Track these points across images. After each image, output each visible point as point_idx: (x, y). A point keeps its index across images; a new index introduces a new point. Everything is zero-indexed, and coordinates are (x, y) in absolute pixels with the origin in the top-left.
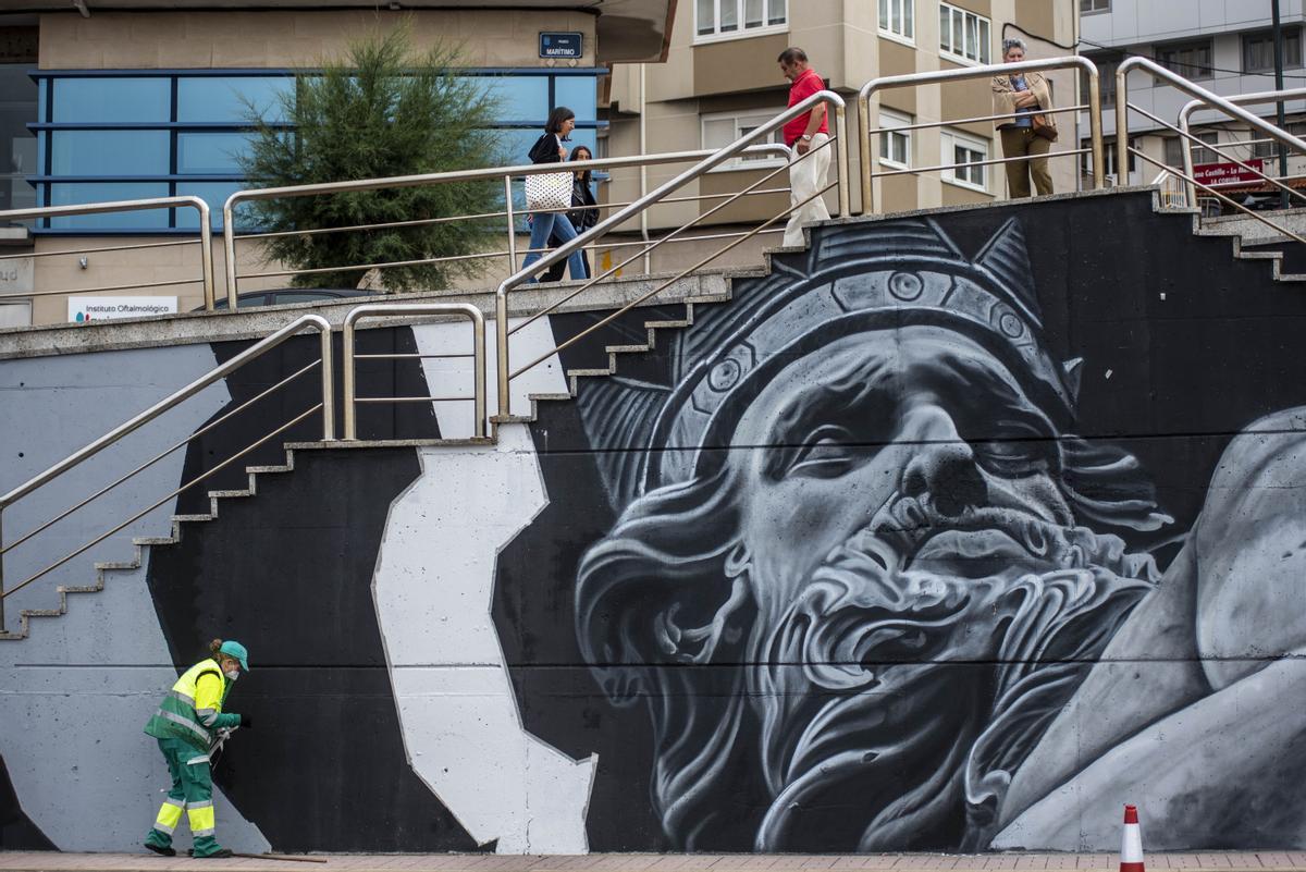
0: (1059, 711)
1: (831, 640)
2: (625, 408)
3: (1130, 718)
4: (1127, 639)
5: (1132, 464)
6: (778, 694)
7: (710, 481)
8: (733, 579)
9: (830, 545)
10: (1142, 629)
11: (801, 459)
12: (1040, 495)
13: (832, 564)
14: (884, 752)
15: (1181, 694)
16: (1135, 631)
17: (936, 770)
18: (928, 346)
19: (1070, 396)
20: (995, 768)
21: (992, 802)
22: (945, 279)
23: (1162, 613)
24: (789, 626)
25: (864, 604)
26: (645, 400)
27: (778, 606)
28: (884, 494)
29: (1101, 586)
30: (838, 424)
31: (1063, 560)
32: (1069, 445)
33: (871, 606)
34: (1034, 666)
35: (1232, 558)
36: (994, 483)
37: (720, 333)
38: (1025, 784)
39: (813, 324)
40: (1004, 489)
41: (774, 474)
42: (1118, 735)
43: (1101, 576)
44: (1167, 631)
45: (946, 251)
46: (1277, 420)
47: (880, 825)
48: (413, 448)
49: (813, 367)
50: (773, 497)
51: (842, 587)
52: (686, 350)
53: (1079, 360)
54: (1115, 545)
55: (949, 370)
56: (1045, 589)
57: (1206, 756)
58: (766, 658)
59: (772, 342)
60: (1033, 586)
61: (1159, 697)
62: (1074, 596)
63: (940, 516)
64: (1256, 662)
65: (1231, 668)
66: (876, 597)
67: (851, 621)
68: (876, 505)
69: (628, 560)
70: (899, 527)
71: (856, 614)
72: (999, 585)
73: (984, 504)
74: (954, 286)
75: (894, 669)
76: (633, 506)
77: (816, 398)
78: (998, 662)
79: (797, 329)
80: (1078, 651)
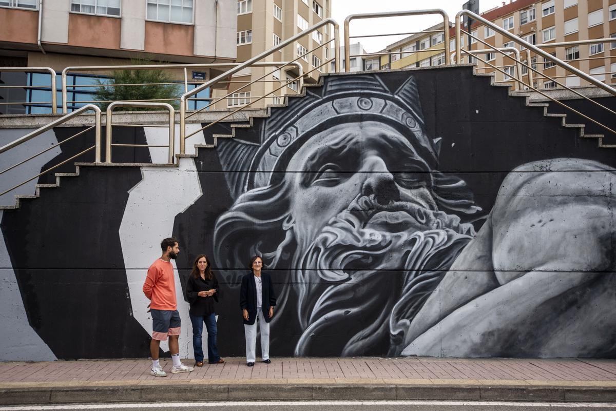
0: (431, 293)
1: (330, 259)
2: (239, 152)
3: (463, 297)
4: (461, 261)
5: (463, 184)
6: (306, 283)
7: (277, 186)
8: (286, 231)
9: (330, 216)
10: (468, 257)
11: (318, 178)
12: (423, 196)
13: (331, 225)
14: (353, 310)
15: (486, 286)
16: (465, 257)
17: (376, 319)
18: (375, 130)
19: (436, 154)
20: (403, 318)
21: (402, 334)
22: (382, 101)
23: (477, 250)
24: (311, 252)
25: (345, 243)
26: (248, 150)
27: (306, 243)
28: (354, 195)
29: (450, 237)
30: (334, 163)
31: (433, 225)
32: (436, 175)
33: (348, 244)
34: (420, 272)
35: (508, 227)
36: (403, 191)
37: (282, 121)
38: (416, 326)
39: (324, 119)
40: (407, 193)
41: (305, 184)
42: (458, 304)
43: (450, 233)
44: (479, 258)
45: (383, 89)
46: (527, 167)
47: (351, 344)
48: (139, 168)
49: (323, 138)
50: (305, 194)
51: (336, 235)
52: (267, 128)
53: (440, 138)
54: (456, 219)
55: (383, 141)
56: (425, 238)
57: (498, 315)
58: (301, 267)
59: (305, 126)
60: (420, 237)
61: (476, 287)
62: (437, 242)
63: (379, 205)
64: (519, 273)
65: (508, 275)
66: (350, 240)
67: (339, 251)
68: (351, 199)
69: (238, 221)
70: (361, 209)
71: (341, 248)
72: (405, 236)
73: (398, 200)
74: (386, 104)
75: (358, 273)
76: (241, 197)
77: (325, 151)
78: (404, 270)
79: (316, 121)
80: (440, 266)
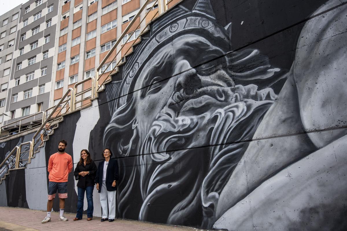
0: (236, 165)
1: (158, 145)
2: (114, 89)
3: (270, 167)
4: (264, 128)
5: (256, 53)
6: (144, 165)
7: (129, 102)
8: (134, 129)
9: (156, 114)
10: (271, 122)
11: (149, 89)
12: (220, 78)
13: (157, 120)
14: (174, 184)
15: (298, 152)
16: (268, 124)
17: (191, 191)
18: (179, 43)
19: (228, 38)
20: (212, 191)
21: (212, 206)
22: (185, 20)
23: (280, 113)
24: (147, 140)
25: (166, 131)
26: (117, 86)
27: (144, 136)
28: (170, 93)
29: (249, 107)
30: (158, 76)
31: (231, 100)
32: (229, 55)
33: (168, 131)
34: (224, 146)
35: (317, 77)
36: (203, 79)
37: (132, 62)
38: (225, 198)
39: (152, 50)
40: (207, 80)
41: (143, 96)
42: (266, 175)
43: (248, 103)
44: (284, 121)
45: (184, 12)
47: (174, 213)
48: (79, 111)
49: (151, 62)
50: (143, 103)
51: (161, 126)
52: (125, 69)
53: (230, 23)
54: (253, 88)
55: (187, 47)
56: (225, 113)
57: (320, 186)
58: (141, 153)
59: (142, 59)
60: (220, 113)
61: (285, 155)
62: (237, 114)
63: (187, 96)
64: (343, 129)
65: (326, 135)
66: (170, 128)
67: (163, 137)
68: (168, 98)
69: (113, 129)
70: (175, 103)
71: (164, 135)
72: (208, 115)
73: (201, 87)
74: (187, 20)
75: (176, 153)
76: (114, 114)
77: (153, 70)
78: (210, 146)
79: (148, 53)
80: (242, 137)
